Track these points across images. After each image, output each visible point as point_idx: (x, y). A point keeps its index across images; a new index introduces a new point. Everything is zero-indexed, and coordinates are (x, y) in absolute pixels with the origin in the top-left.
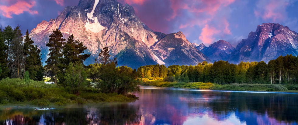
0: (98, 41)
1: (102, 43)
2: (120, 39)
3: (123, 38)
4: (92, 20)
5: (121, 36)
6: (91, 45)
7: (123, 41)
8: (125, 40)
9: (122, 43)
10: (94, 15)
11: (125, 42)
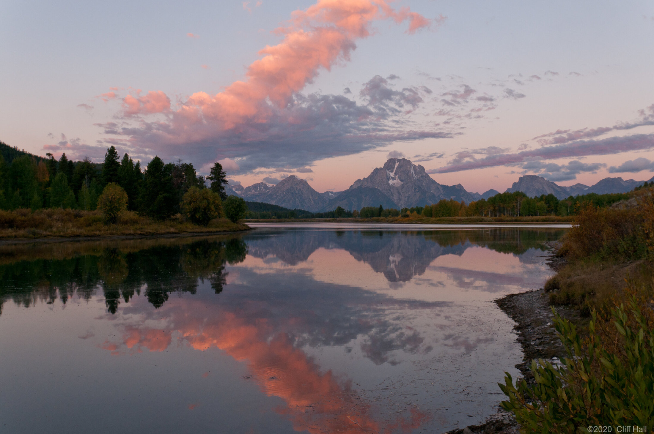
0: (398, 192)
1: (401, 194)
2: (415, 191)
3: (417, 190)
4: (393, 178)
5: (415, 189)
6: (393, 196)
7: (417, 192)
8: (419, 191)
9: (416, 194)
10: (395, 174)
11: (418, 193)
